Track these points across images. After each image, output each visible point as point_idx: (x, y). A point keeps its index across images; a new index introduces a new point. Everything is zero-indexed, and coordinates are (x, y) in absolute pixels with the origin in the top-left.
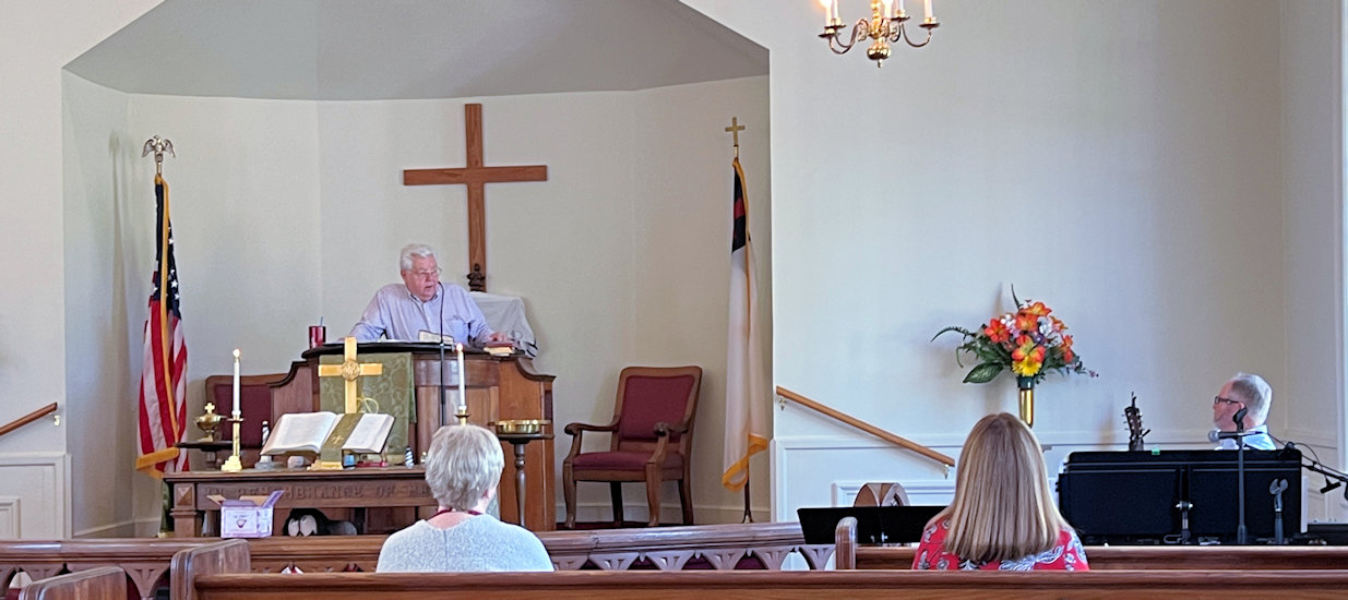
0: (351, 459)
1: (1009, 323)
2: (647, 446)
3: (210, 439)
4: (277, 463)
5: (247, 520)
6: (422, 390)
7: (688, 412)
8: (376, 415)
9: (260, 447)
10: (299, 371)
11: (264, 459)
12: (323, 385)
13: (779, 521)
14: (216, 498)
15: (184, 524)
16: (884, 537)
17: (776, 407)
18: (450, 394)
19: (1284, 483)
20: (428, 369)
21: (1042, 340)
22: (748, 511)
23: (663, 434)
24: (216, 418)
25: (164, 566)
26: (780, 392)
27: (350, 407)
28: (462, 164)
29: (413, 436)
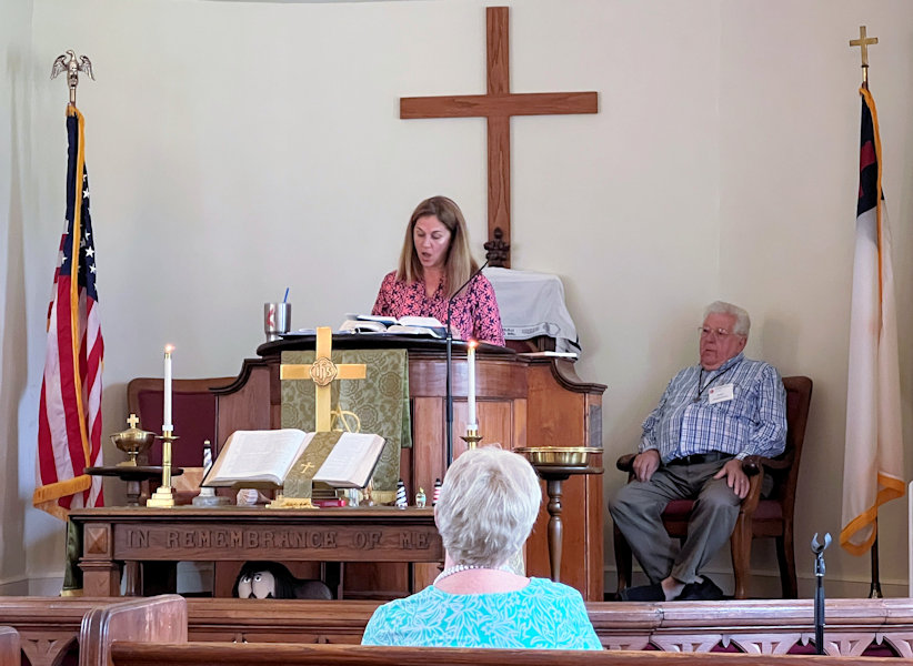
3: (133, 464)
4: (222, 498)
6: (419, 402)
8: (357, 434)
9: (199, 475)
10: (254, 372)
11: (205, 492)
12: (284, 392)
18: (458, 408)
20: (429, 373)
22: (876, 583)
24: (141, 436)
27: (322, 423)
28: (482, 91)
29: (406, 467)
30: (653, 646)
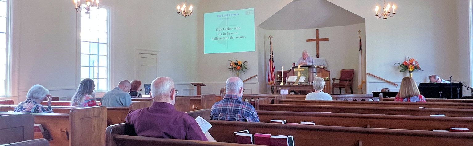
0: (299, 83)
1: (407, 62)
2: (345, 82)
3: (278, 80)
4: (289, 84)
5: (284, 92)
6: (310, 73)
7: (352, 77)
8: (303, 77)
9: (286, 81)
10: (291, 70)
11: (286, 83)
12: (295, 72)
13: (368, 94)
14: (280, 89)
15: (275, 92)
16: (387, 97)
17: (367, 76)
18: (314, 74)
19: (459, 89)
20: (311, 70)
21: (413, 65)
22: (362, 93)
23: (348, 80)
24: (280, 77)
25: (273, 98)
26: (368, 73)
27: (299, 75)
28: (315, 38)
29: (308, 80)
30: (337, 100)
